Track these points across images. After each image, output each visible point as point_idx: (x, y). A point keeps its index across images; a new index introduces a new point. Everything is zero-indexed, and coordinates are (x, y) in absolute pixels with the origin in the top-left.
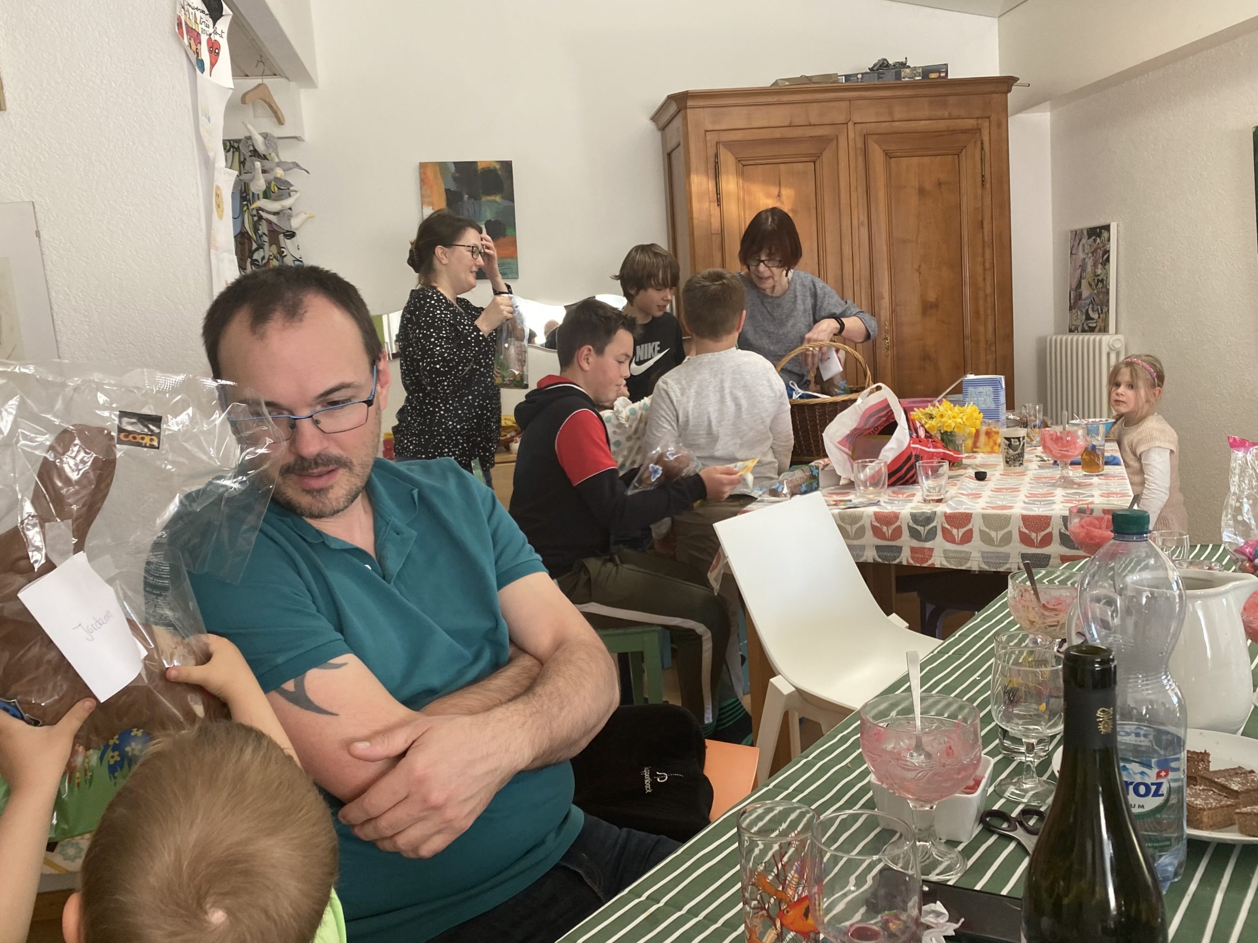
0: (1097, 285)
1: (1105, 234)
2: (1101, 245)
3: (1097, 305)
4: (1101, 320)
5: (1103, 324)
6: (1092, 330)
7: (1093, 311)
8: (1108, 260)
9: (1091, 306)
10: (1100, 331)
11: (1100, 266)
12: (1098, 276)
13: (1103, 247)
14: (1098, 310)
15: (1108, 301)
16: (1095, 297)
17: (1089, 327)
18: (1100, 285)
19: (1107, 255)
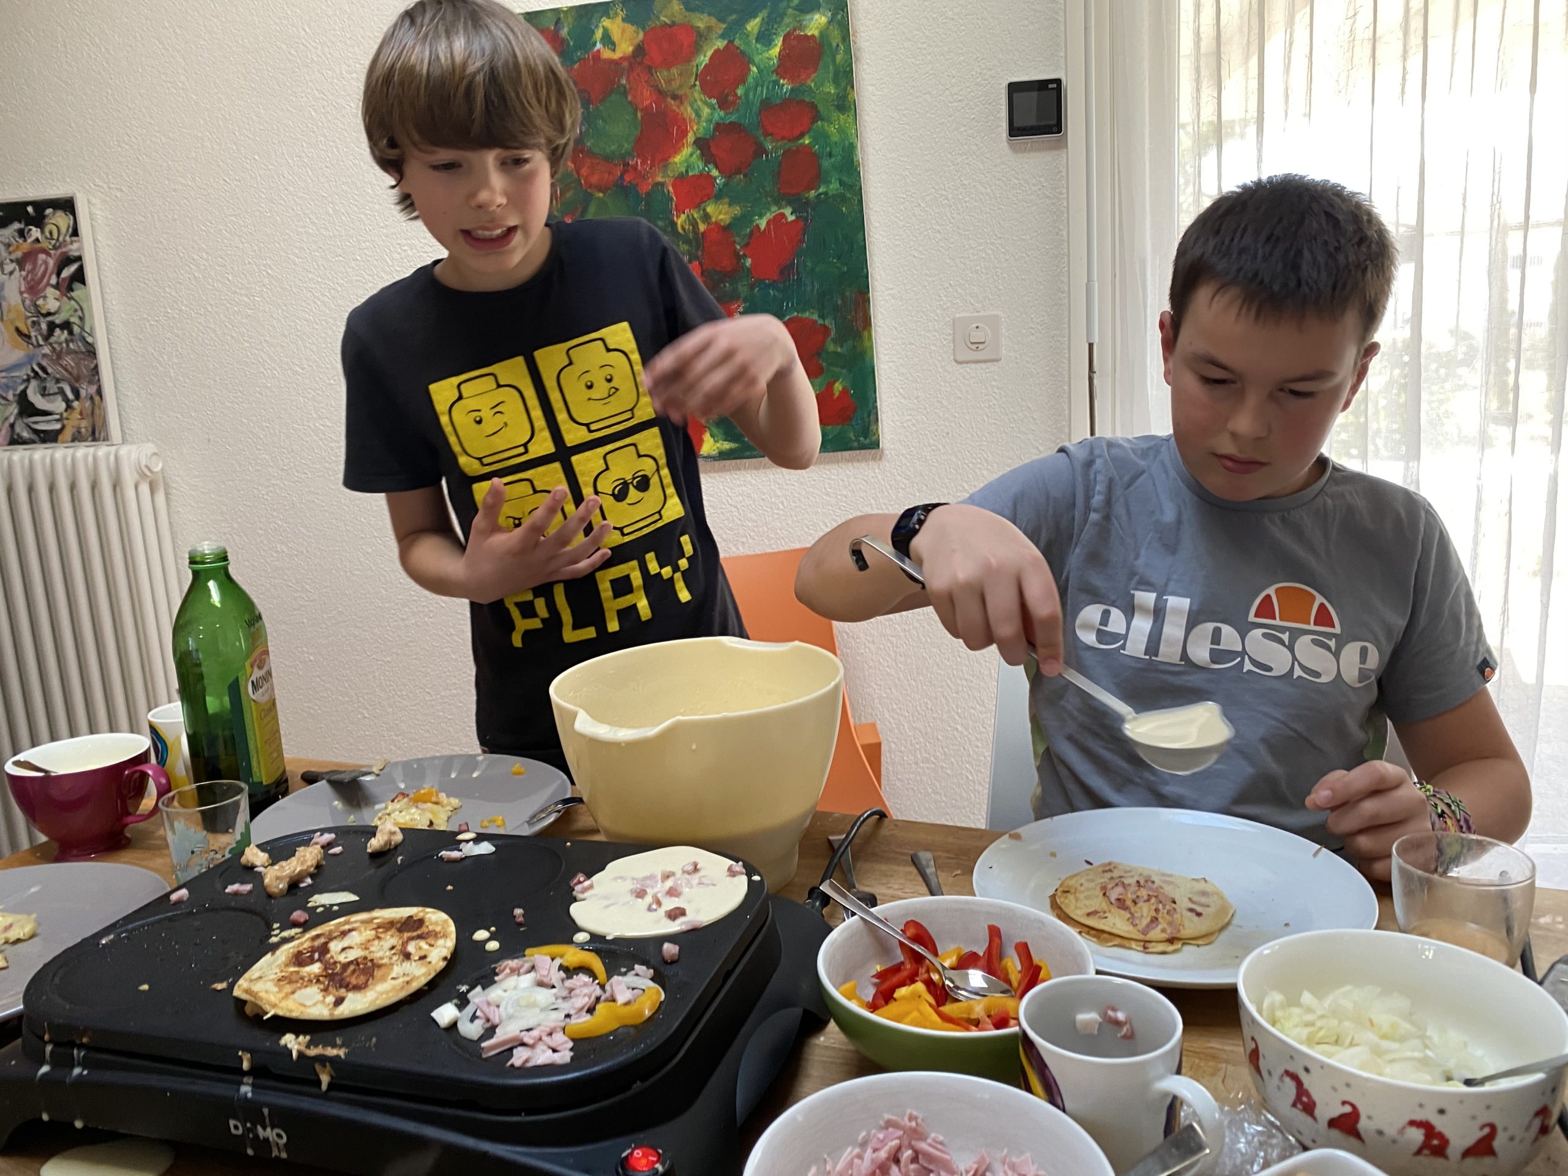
0: (46, 338)
1: (59, 220)
2: (45, 244)
3: (58, 381)
4: (76, 415)
5: (84, 424)
6: (48, 438)
7: (44, 393)
8: (79, 277)
9: (34, 384)
10: (77, 438)
11: (51, 292)
12: (49, 314)
13: (55, 248)
14: (62, 392)
15: (96, 370)
16: (44, 363)
17: (36, 432)
18: (60, 335)
19: (73, 268)
